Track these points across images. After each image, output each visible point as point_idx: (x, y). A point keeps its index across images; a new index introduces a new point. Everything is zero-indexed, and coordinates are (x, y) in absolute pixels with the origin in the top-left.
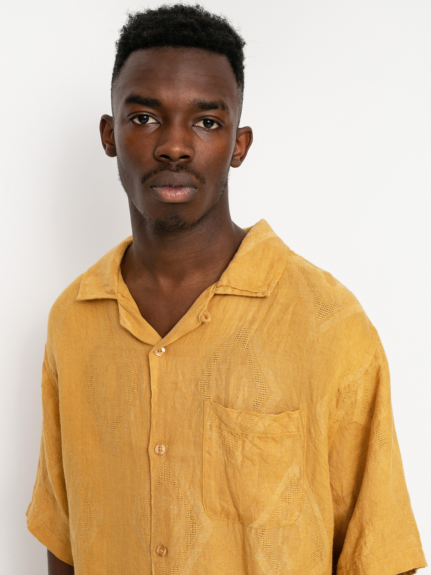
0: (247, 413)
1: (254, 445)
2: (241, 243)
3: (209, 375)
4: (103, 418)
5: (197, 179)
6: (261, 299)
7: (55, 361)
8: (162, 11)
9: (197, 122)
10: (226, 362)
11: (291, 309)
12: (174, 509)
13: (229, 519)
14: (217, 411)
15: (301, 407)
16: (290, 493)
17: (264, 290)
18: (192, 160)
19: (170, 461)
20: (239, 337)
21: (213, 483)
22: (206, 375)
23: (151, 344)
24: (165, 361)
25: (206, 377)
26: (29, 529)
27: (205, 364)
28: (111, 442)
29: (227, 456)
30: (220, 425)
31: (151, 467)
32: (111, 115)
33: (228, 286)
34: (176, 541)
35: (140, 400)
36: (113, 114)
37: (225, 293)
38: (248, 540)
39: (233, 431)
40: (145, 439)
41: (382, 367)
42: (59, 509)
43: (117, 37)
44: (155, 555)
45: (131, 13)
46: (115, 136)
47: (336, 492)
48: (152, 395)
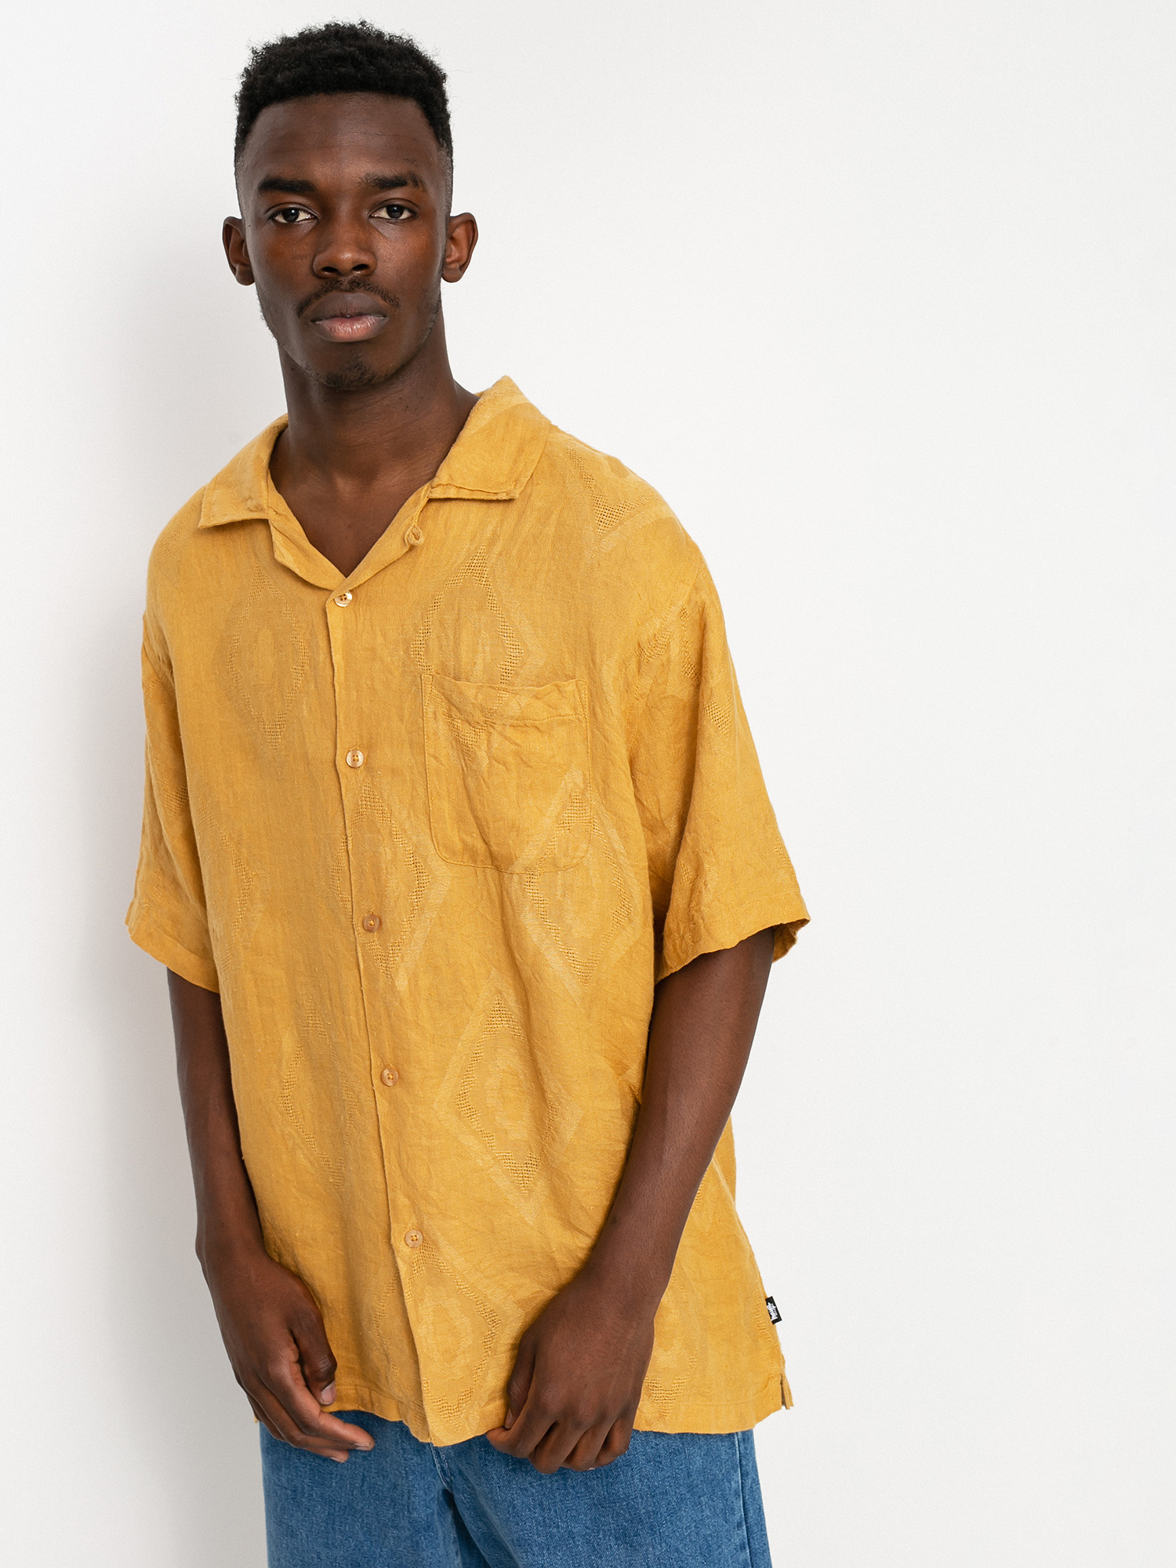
0: (491, 687)
1: (506, 738)
2: (468, 415)
3: (426, 631)
4: (256, 720)
5: (385, 300)
6: (506, 504)
7: (164, 639)
8: (306, 38)
9: (375, 211)
10: (453, 608)
11: (554, 517)
12: (386, 853)
13: (476, 864)
14: (443, 688)
15: (578, 674)
16: (570, 815)
17: (509, 488)
18: (373, 271)
19: (372, 777)
20: (472, 568)
21: (446, 806)
22: (421, 631)
23: (328, 588)
24: (353, 614)
25: (422, 635)
26: (133, 940)
27: (420, 614)
28: (274, 758)
29: (464, 760)
30: (450, 710)
31: (343, 789)
32: (239, 217)
33: (450, 484)
34: (393, 904)
35: (316, 682)
36: (242, 214)
37: (446, 496)
38: (508, 893)
39: (470, 718)
40: (330, 744)
41: (708, 603)
42: (187, 897)
43: (236, 86)
44: (361, 930)
45: (254, 45)
46: (248, 248)
47: (651, 813)
48: (336, 671)
